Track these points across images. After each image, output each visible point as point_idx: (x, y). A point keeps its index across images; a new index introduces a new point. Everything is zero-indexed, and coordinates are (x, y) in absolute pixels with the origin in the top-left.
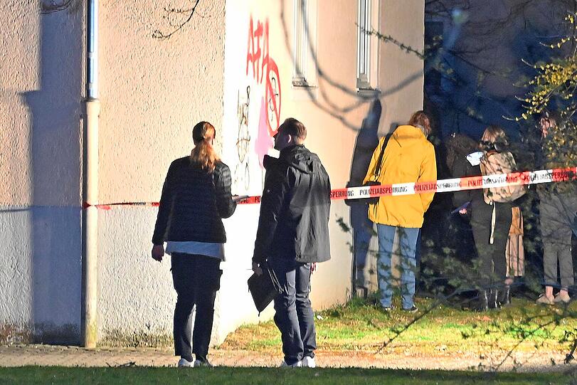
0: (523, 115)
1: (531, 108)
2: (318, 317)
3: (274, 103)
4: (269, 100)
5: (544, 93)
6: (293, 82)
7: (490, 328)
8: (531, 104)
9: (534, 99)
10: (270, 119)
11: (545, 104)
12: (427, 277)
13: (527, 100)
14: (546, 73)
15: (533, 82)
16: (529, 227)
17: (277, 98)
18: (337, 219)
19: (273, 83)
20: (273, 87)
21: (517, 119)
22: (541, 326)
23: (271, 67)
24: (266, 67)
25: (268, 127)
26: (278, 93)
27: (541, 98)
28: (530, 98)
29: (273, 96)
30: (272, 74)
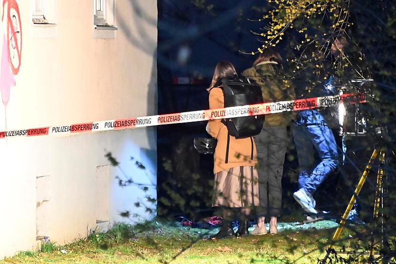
0: (259, 49)
1: (266, 42)
2: (62, 251)
3: (16, 40)
4: (10, 38)
5: (279, 27)
6: (33, 20)
7: (255, 258)
8: (266, 38)
9: (269, 33)
10: (12, 56)
11: (281, 38)
12: (193, 209)
13: (262, 35)
14: (280, 7)
15: (267, 17)
16: (291, 158)
17: (18, 35)
18: (106, 154)
19: (14, 20)
20: (14, 25)
21: (253, 54)
22: (305, 254)
23: (12, 4)
24: (6, 5)
25: (10, 65)
26: (19, 30)
27: (276, 32)
28: (266, 32)
29: (14, 34)
30: (13, 12)
